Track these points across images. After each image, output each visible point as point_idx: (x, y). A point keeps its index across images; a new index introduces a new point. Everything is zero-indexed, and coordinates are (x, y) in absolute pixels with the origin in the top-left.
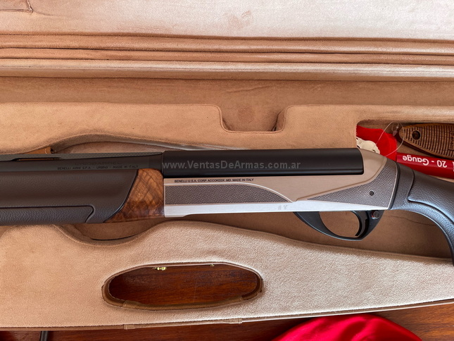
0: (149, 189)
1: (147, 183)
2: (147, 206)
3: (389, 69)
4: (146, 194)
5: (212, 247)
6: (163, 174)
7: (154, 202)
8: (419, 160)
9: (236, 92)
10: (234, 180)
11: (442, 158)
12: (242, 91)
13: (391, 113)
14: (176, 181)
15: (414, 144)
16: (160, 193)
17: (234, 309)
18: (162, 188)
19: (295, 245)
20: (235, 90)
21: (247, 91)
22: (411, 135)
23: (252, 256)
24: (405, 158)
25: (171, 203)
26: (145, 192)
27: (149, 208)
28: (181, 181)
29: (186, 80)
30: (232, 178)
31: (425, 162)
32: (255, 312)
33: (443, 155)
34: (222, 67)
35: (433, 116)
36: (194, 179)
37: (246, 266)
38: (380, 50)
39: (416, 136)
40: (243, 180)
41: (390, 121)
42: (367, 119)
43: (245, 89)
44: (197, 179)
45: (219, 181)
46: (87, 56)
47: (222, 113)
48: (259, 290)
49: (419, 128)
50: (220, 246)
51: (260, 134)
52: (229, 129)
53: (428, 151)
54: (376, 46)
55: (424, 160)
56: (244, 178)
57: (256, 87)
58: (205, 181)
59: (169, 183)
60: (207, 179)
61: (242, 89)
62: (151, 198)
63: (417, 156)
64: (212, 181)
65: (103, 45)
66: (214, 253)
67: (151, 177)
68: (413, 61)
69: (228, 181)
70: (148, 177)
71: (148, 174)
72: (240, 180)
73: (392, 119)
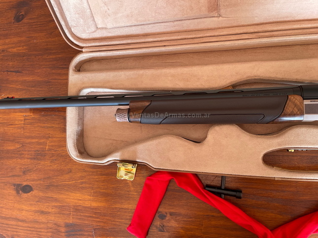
0: (296, 105)
1: (294, 102)
6: (303, 97)
14: (311, 101)
16: (301, 108)
18: (302, 105)
26: (293, 107)
28: (314, 101)
59: (307, 102)
67: (296, 99)
71: (294, 97)
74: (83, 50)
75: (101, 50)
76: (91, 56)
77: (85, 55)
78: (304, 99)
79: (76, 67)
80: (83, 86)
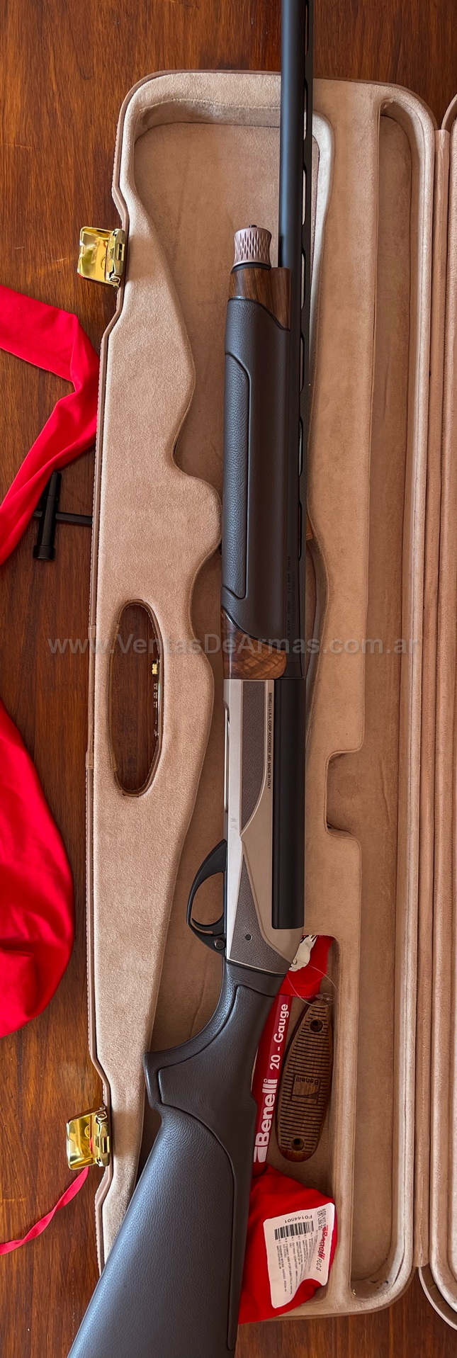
0: (263, 663)
1: (269, 661)
2: (243, 660)
3: (409, 988)
4: (257, 659)
5: (182, 735)
6: (278, 679)
7: (247, 668)
8: (281, 1028)
9: (381, 773)
10: (269, 764)
11: (283, 1063)
12: (383, 782)
13: (349, 985)
14: (270, 694)
15: (303, 1022)
16: (257, 675)
17: (106, 760)
18: (263, 677)
19: (179, 842)
20: (384, 772)
21: (383, 789)
22: (317, 1018)
23: (169, 785)
24: (284, 1007)
25: (245, 687)
26: (260, 658)
27: (240, 663)
28: (270, 700)
29: (399, 705)
30: (272, 762)
31: (278, 1037)
32: (101, 786)
33: (287, 1066)
34: (413, 756)
35: (343, 1046)
36: (272, 716)
37: (156, 776)
38: (438, 978)
39: (315, 1025)
40: (269, 776)
41: (337, 985)
42: (341, 953)
43: (386, 787)
44: (272, 719)
45: (269, 746)
46: (428, 581)
47: (353, 754)
48: (125, 793)
49: (326, 1030)
50: (182, 746)
51: (323, 802)
52: (330, 762)
53: (294, 1043)
54: (443, 973)
55: (281, 1035)
56: (272, 777)
57: (388, 803)
58: (270, 729)
59: (269, 686)
60: (272, 732)
61: (385, 782)
62: (252, 665)
63: (286, 1025)
64: (269, 738)
65: (443, 601)
66: (175, 737)
67: (276, 665)
68: (422, 1025)
69: (269, 757)
70: (276, 662)
71: (280, 661)
72: (269, 772)
73: (340, 988)
74: (442, 132)
75: (439, 186)
76: (422, 156)
77: (426, 136)
78: (275, 680)
79: (395, 106)
80: (340, 130)
